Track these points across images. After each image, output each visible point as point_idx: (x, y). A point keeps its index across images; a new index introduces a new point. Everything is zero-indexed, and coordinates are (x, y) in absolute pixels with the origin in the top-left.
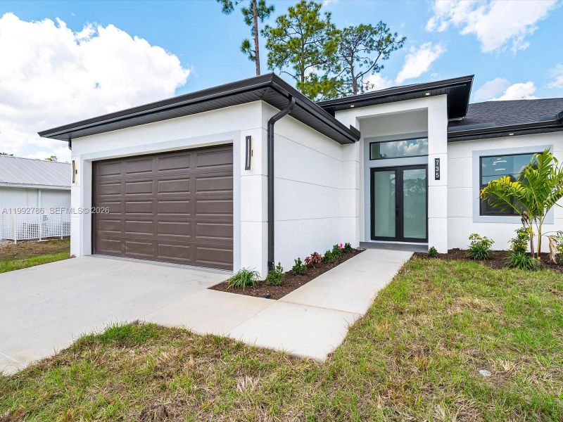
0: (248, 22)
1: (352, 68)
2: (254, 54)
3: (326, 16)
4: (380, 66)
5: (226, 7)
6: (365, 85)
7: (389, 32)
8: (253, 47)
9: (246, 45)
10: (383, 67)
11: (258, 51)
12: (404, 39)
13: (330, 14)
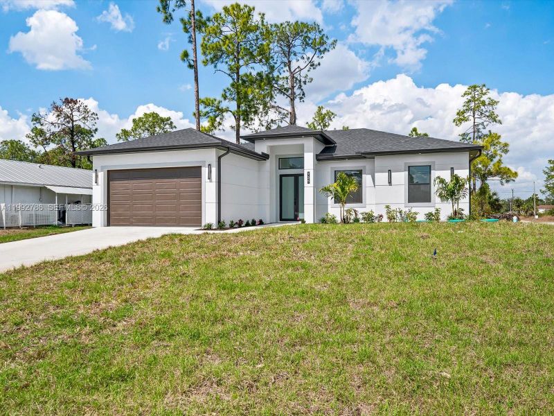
0: (186, 31)
1: (290, 62)
2: (192, 63)
3: (260, 16)
4: (316, 63)
5: (167, 18)
6: (303, 79)
7: (323, 33)
8: (192, 56)
9: (186, 55)
10: (319, 64)
11: (196, 61)
12: (335, 41)
13: (264, 15)
